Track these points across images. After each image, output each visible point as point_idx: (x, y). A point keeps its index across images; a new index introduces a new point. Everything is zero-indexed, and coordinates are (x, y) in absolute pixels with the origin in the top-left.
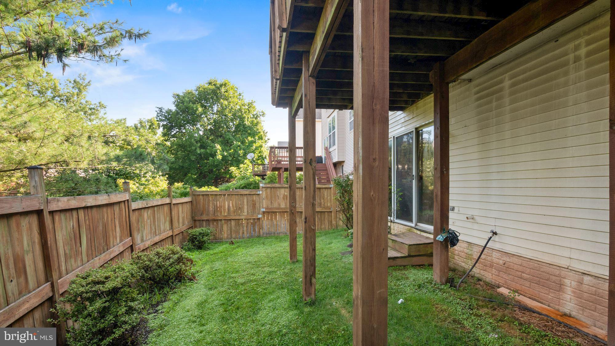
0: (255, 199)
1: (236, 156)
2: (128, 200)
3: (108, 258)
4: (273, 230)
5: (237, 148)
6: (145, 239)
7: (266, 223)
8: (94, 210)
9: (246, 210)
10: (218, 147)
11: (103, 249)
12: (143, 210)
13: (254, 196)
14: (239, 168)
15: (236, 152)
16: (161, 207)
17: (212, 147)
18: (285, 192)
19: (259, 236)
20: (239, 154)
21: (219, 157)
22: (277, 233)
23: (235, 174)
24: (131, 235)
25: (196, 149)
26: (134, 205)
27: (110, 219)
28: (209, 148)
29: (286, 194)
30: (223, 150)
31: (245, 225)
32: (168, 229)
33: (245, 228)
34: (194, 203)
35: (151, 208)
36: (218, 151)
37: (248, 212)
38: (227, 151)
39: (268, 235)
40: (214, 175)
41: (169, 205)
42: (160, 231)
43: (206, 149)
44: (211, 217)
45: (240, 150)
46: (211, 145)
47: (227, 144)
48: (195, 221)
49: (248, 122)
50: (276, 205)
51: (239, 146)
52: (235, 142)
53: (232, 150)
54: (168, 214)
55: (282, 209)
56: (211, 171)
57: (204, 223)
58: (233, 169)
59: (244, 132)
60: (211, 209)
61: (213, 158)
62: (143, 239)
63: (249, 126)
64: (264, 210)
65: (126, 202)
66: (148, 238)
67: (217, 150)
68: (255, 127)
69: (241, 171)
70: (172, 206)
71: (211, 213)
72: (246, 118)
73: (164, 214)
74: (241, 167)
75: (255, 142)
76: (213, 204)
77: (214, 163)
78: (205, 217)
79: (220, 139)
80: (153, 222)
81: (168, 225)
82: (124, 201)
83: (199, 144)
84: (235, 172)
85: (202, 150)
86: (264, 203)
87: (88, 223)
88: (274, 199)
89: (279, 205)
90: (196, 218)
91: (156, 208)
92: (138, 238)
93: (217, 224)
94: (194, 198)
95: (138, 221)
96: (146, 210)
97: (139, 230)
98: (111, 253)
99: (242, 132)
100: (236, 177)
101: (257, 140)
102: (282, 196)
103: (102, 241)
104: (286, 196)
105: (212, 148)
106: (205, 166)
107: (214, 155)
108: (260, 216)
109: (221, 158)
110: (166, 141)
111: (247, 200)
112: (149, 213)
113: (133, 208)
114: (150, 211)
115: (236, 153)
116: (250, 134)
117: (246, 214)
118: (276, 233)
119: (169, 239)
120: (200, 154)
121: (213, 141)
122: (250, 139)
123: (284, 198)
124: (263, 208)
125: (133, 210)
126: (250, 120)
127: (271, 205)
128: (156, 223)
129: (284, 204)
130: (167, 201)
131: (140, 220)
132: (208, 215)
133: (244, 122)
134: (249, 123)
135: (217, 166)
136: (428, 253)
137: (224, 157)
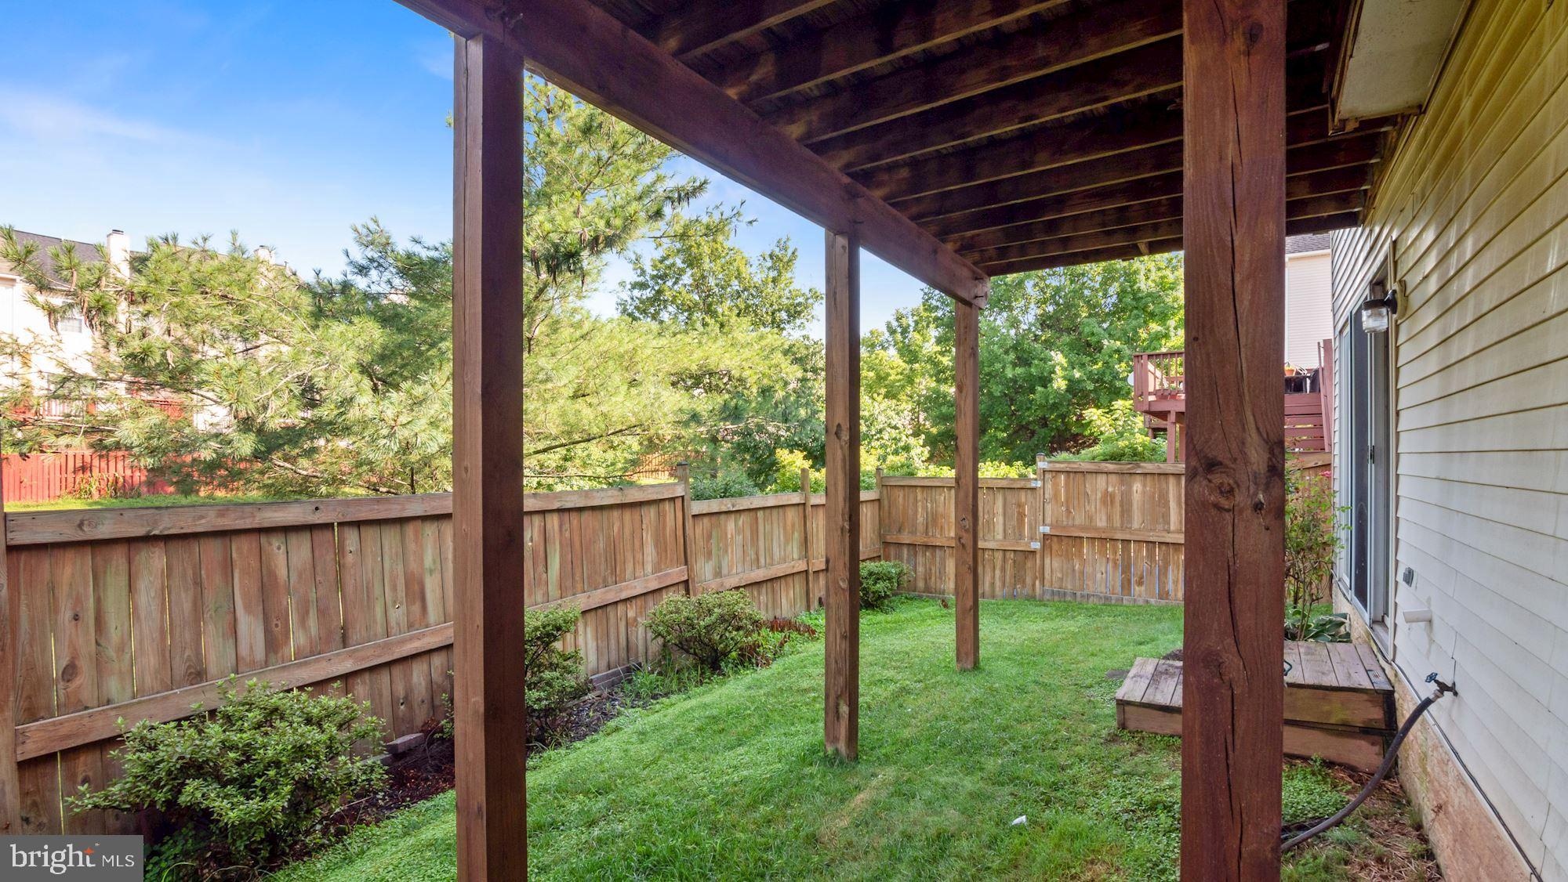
0: (1023, 500)
1: (1107, 378)
2: (683, 497)
3: (612, 597)
4: (1069, 586)
5: (1111, 356)
6: (725, 571)
7: (1053, 566)
8: (586, 515)
9: (999, 528)
10: (1058, 358)
11: (605, 580)
12: (723, 517)
13: (1023, 494)
14: (1111, 411)
15: (1108, 367)
16: (775, 512)
17: (1044, 360)
18: (1107, 484)
19: (1031, 598)
20: (1118, 373)
21: (1059, 384)
22: (1082, 596)
23: (1099, 427)
24: (686, 563)
25: (1004, 367)
26: (697, 507)
27: (627, 532)
28: (1036, 362)
29: (1110, 489)
30: (1072, 366)
31: (999, 564)
32: (796, 556)
33: (998, 572)
34: (886, 503)
35: (746, 513)
36: (1058, 369)
37: (1005, 531)
38: (1083, 365)
39: (1056, 598)
40: (1052, 430)
41: (801, 508)
42: (772, 558)
43: (1030, 365)
44: (919, 539)
45: (1120, 361)
46: (1042, 356)
47: (1087, 348)
48: (886, 544)
49: (1150, 283)
50: (1079, 519)
51: (1118, 351)
52: (1105, 342)
53: (1100, 364)
54: (797, 526)
55: (1097, 529)
56: (1044, 422)
57: (905, 551)
58: (1092, 414)
59: (1135, 312)
60: (920, 519)
61: (1045, 387)
62: (720, 572)
63: (1150, 295)
64: (1047, 530)
65: (679, 503)
66: (734, 571)
67: (1054, 366)
68: (1167, 295)
69: (1116, 419)
70: (809, 509)
71: (921, 528)
72: (1142, 272)
73: (785, 528)
74: (1116, 407)
75: (1166, 336)
76: (925, 508)
77: (1047, 401)
78: (906, 538)
79: (1066, 338)
80: (752, 539)
81: (795, 550)
82: (673, 499)
83: (1012, 356)
84: (1098, 422)
85: (1019, 370)
86: (1048, 513)
87: (567, 534)
88: (1076, 502)
89: (1091, 518)
90: (889, 539)
91: (760, 514)
92: (704, 570)
93: (934, 556)
94: (885, 492)
95: (710, 537)
96: (733, 516)
97: (710, 553)
98: (621, 590)
99: (1131, 311)
100: (1102, 433)
101: (1171, 329)
102: (1099, 495)
103: (603, 567)
104: (1112, 496)
105: (1045, 363)
106: (1028, 409)
107: (1045, 381)
108: (1036, 545)
109: (1064, 387)
110: (942, 353)
111: (1005, 500)
112: (740, 523)
113: (695, 511)
114: (743, 519)
115: (1108, 371)
116: (1152, 315)
117: (1000, 536)
118: (1078, 593)
119: (797, 578)
120: (1014, 380)
121: (1049, 344)
122: (1155, 327)
123: (1104, 502)
124: (1044, 524)
125: (694, 516)
126: (1154, 275)
127: (1068, 517)
128: (761, 543)
129: (1104, 518)
130: (796, 498)
131: (714, 534)
132: (913, 533)
133: (1135, 283)
134: (1153, 285)
135: (1055, 407)
136: (1333, 721)
137: (1071, 381)
